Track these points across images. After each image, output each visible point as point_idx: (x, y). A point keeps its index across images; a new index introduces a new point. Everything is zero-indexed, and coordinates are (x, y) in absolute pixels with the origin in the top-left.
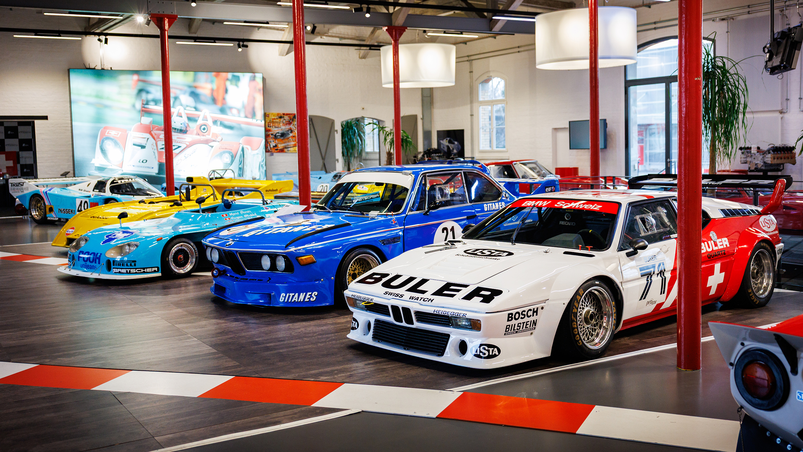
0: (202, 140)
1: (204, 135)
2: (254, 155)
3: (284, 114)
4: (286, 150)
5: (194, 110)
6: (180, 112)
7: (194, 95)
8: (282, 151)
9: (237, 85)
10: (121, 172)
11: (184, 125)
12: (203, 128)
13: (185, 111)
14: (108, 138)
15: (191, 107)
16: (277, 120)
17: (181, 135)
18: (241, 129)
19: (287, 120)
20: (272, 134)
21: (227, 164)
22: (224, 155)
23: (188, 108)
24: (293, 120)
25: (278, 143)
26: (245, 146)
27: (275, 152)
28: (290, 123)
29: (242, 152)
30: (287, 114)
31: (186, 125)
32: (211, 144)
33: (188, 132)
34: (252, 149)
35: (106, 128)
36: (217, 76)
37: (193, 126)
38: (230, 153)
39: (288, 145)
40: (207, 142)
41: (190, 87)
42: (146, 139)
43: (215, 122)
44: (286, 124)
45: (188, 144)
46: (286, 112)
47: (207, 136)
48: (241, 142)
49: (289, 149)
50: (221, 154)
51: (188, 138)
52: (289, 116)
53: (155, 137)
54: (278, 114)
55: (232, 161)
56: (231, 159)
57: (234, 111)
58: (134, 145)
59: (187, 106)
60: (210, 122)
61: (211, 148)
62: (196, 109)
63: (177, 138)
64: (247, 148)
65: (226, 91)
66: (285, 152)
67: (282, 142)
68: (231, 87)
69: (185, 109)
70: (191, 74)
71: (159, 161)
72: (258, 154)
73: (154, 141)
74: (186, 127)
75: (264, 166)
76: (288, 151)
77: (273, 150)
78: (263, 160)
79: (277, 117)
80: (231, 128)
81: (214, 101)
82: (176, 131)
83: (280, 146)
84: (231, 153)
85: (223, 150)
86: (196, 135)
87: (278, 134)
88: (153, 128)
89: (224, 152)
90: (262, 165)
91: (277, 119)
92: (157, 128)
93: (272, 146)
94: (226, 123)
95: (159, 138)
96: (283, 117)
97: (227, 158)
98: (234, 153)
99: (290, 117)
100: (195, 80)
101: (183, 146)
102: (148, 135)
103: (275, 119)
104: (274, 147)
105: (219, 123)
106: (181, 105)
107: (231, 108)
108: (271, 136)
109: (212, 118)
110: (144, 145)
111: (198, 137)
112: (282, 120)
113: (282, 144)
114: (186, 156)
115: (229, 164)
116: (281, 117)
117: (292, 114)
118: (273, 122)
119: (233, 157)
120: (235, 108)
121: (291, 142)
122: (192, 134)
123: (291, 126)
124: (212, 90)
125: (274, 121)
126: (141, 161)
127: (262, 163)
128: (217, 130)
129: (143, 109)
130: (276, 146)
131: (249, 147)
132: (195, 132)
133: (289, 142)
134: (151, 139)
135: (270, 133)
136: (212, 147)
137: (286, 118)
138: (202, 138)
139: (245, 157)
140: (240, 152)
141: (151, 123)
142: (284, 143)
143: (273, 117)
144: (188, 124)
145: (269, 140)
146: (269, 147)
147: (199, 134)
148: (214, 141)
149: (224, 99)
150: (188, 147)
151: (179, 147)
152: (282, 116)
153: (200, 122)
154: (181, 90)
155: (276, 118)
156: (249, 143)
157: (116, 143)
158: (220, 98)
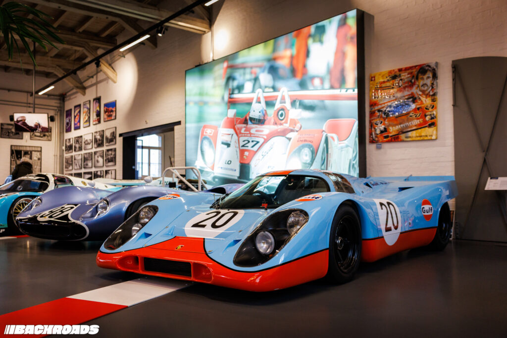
0: (279, 130)
1: (281, 124)
2: (342, 148)
3: (400, 70)
4: (403, 136)
5: (271, 90)
6: (259, 96)
7: (273, 70)
8: (395, 139)
9: (321, 41)
10: (212, 175)
11: (263, 113)
12: (281, 114)
13: (264, 94)
14: (206, 138)
15: (269, 88)
16: (388, 84)
17: (259, 127)
18: (324, 108)
19: (406, 80)
20: (379, 111)
21: (306, 164)
22: (303, 150)
23: (267, 90)
24: (417, 78)
25: (388, 126)
26: (329, 135)
27: (383, 142)
28: (411, 85)
29: (325, 145)
30: (406, 69)
31: (264, 112)
32: (289, 135)
33: (266, 122)
34: (340, 140)
35: (205, 127)
36: (297, 36)
37: (271, 112)
38: (310, 147)
39: (407, 127)
40: (283, 133)
41: (269, 60)
42: (231, 135)
43: (293, 103)
44: (405, 88)
45: (265, 137)
46: (403, 66)
47: (284, 125)
48: (324, 129)
49: (410, 134)
50: (299, 150)
51: (266, 129)
52: (410, 71)
53: (238, 131)
54: (390, 72)
55: (313, 160)
56: (311, 157)
57: (317, 82)
58: (223, 143)
59: (266, 87)
60: (288, 105)
61: (288, 141)
62: (274, 89)
63: (257, 131)
64: (333, 138)
65: (307, 54)
66: (403, 141)
67: (395, 123)
68: (314, 47)
69: (264, 92)
70: (272, 42)
71: (240, 162)
72: (347, 146)
73: (237, 138)
74: (264, 115)
75: (357, 166)
76: (407, 137)
77: (381, 139)
78: (356, 156)
79: (388, 78)
80: (311, 108)
81: (293, 72)
82: (255, 122)
83: (393, 130)
84: (312, 147)
85: (301, 144)
86: (274, 124)
87: (388, 109)
88: (237, 121)
89: (303, 147)
90: (353, 165)
91: (388, 81)
92: (239, 120)
93: (378, 132)
94: (307, 102)
95: (241, 133)
96: (400, 76)
97: (306, 155)
98: (315, 146)
99: (411, 73)
100: (275, 50)
101: (261, 141)
102: (232, 131)
103: (384, 82)
104: (382, 132)
105: (298, 104)
106: (260, 87)
107: (312, 78)
108: (378, 114)
109: (290, 96)
110: (229, 142)
111: (274, 128)
112: (397, 81)
113: (395, 125)
114: (264, 154)
115: (309, 164)
116: (394, 77)
117: (415, 66)
118: (382, 88)
119: (314, 153)
120: (318, 77)
121: (413, 120)
122: (269, 124)
123: (414, 90)
124: (292, 57)
125: (383, 85)
126: (227, 163)
127: (354, 162)
128: (295, 113)
129: (230, 100)
130: (385, 130)
131: (334, 136)
132: (273, 121)
133: (408, 120)
134: (235, 135)
135: (376, 108)
136: (289, 139)
137: (405, 76)
138: (279, 128)
139: (329, 152)
140: (322, 145)
141: (235, 115)
142: (400, 124)
143: (382, 80)
144: (265, 110)
145: (374, 121)
146: (373, 134)
147: (276, 124)
148: (292, 131)
149: (304, 66)
150: (266, 141)
151: (258, 142)
152: (398, 73)
153: (278, 106)
154: (260, 67)
155: (386, 80)
156: (334, 129)
157: (210, 143)
158: (300, 66)
